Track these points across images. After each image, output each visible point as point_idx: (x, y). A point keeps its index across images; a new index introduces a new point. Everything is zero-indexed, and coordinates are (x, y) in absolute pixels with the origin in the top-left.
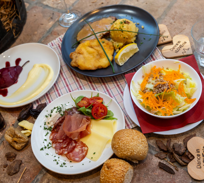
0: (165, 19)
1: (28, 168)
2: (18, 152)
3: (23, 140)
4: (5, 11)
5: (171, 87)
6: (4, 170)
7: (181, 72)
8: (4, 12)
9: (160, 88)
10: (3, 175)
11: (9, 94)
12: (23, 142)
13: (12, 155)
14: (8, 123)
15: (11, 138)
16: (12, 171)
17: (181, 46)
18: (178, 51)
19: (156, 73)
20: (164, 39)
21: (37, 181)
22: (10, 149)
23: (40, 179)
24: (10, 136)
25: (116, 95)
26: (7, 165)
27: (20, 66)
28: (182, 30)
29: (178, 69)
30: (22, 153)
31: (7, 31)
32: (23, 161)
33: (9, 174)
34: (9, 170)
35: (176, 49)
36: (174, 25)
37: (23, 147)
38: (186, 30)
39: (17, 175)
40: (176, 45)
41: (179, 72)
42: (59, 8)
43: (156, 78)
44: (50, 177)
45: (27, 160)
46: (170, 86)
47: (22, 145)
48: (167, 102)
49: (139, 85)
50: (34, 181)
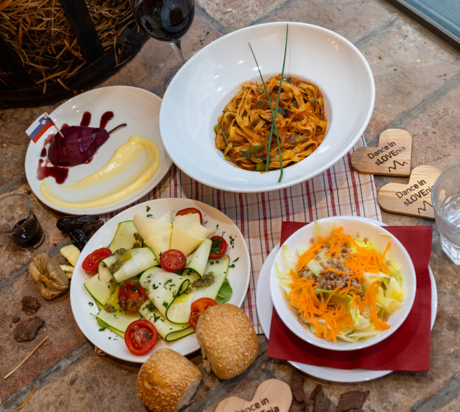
0: (418, 120)
1: (51, 340)
2: (45, 302)
3: (57, 286)
4: (109, 11)
5: (351, 285)
6: (11, 326)
7: (387, 258)
8: (107, 13)
9: (331, 279)
10: (6, 334)
11: (68, 180)
12: (57, 289)
13: (32, 304)
14: (48, 237)
15: (39, 273)
16: (23, 336)
17: (422, 193)
18: (411, 201)
19: (338, 244)
20: (393, 166)
21: (56, 370)
22: (33, 291)
23: (62, 369)
24: (38, 268)
25: (256, 254)
26: (19, 319)
27: (105, 131)
28: (441, 156)
29: (384, 250)
30: (51, 306)
31: (106, 50)
32: (48, 322)
33: (16, 338)
34: (18, 330)
35: (408, 197)
36: (430, 139)
37: (54, 297)
38: (449, 157)
39: (28, 344)
40: (413, 188)
41: (382, 257)
42: (223, 23)
43: (333, 255)
44: (79, 372)
45: (54, 324)
46: (352, 281)
47: (53, 293)
48: (334, 312)
49: (296, 257)
50: (52, 367)
